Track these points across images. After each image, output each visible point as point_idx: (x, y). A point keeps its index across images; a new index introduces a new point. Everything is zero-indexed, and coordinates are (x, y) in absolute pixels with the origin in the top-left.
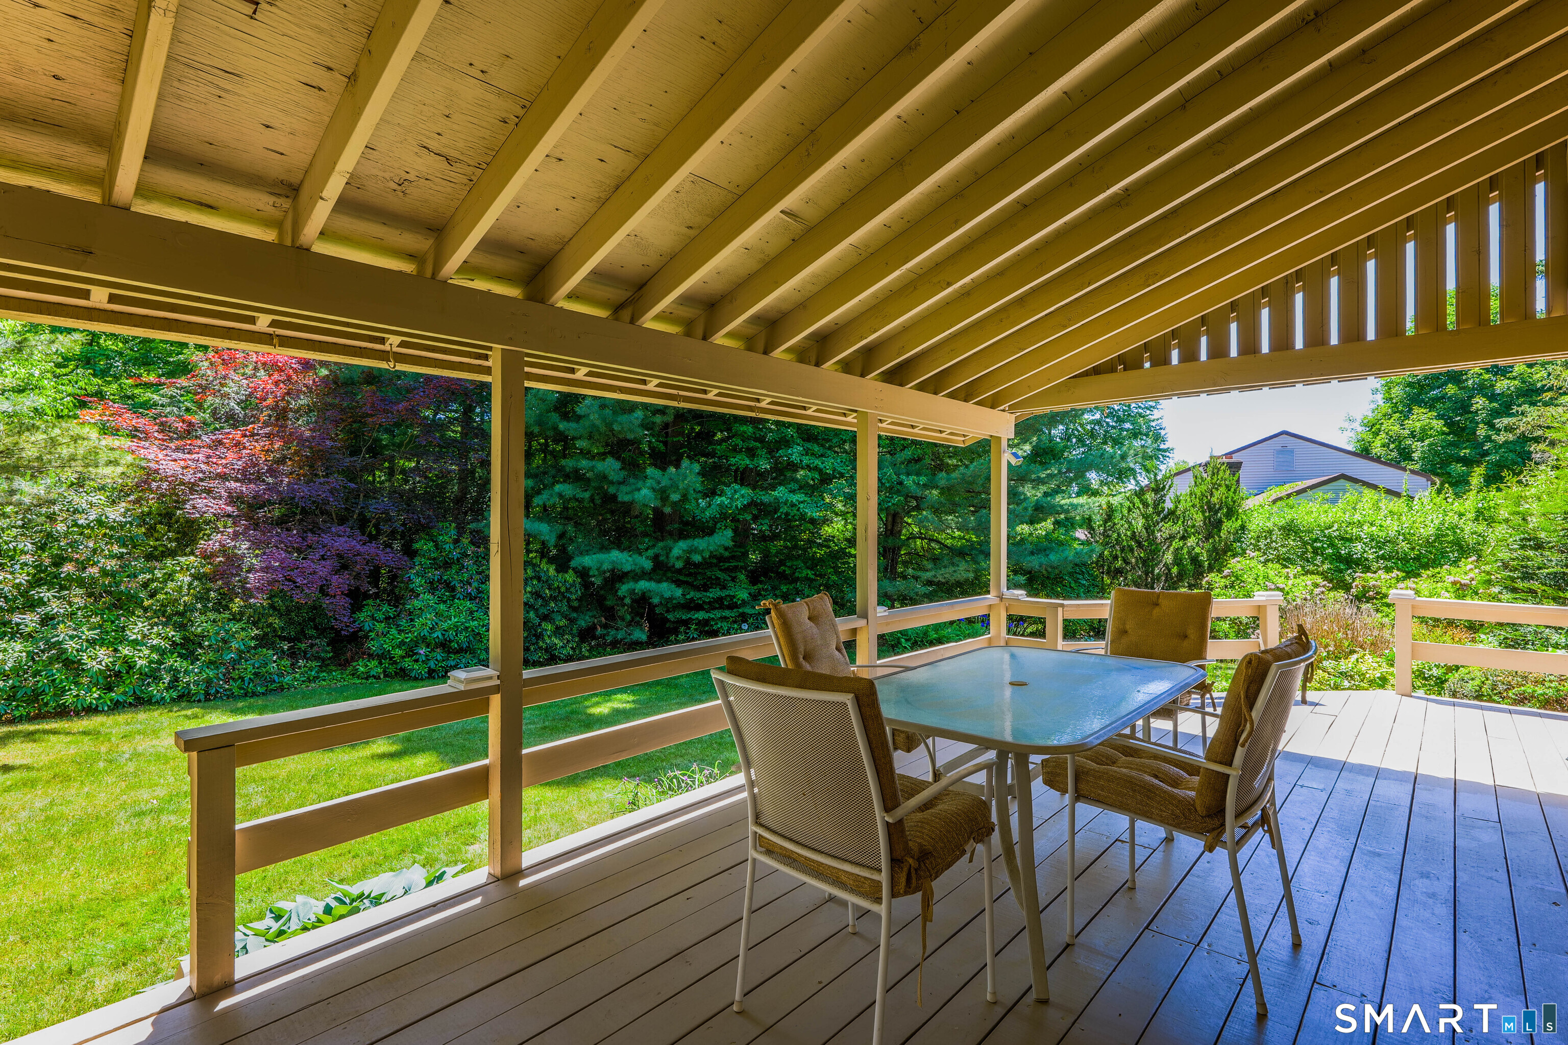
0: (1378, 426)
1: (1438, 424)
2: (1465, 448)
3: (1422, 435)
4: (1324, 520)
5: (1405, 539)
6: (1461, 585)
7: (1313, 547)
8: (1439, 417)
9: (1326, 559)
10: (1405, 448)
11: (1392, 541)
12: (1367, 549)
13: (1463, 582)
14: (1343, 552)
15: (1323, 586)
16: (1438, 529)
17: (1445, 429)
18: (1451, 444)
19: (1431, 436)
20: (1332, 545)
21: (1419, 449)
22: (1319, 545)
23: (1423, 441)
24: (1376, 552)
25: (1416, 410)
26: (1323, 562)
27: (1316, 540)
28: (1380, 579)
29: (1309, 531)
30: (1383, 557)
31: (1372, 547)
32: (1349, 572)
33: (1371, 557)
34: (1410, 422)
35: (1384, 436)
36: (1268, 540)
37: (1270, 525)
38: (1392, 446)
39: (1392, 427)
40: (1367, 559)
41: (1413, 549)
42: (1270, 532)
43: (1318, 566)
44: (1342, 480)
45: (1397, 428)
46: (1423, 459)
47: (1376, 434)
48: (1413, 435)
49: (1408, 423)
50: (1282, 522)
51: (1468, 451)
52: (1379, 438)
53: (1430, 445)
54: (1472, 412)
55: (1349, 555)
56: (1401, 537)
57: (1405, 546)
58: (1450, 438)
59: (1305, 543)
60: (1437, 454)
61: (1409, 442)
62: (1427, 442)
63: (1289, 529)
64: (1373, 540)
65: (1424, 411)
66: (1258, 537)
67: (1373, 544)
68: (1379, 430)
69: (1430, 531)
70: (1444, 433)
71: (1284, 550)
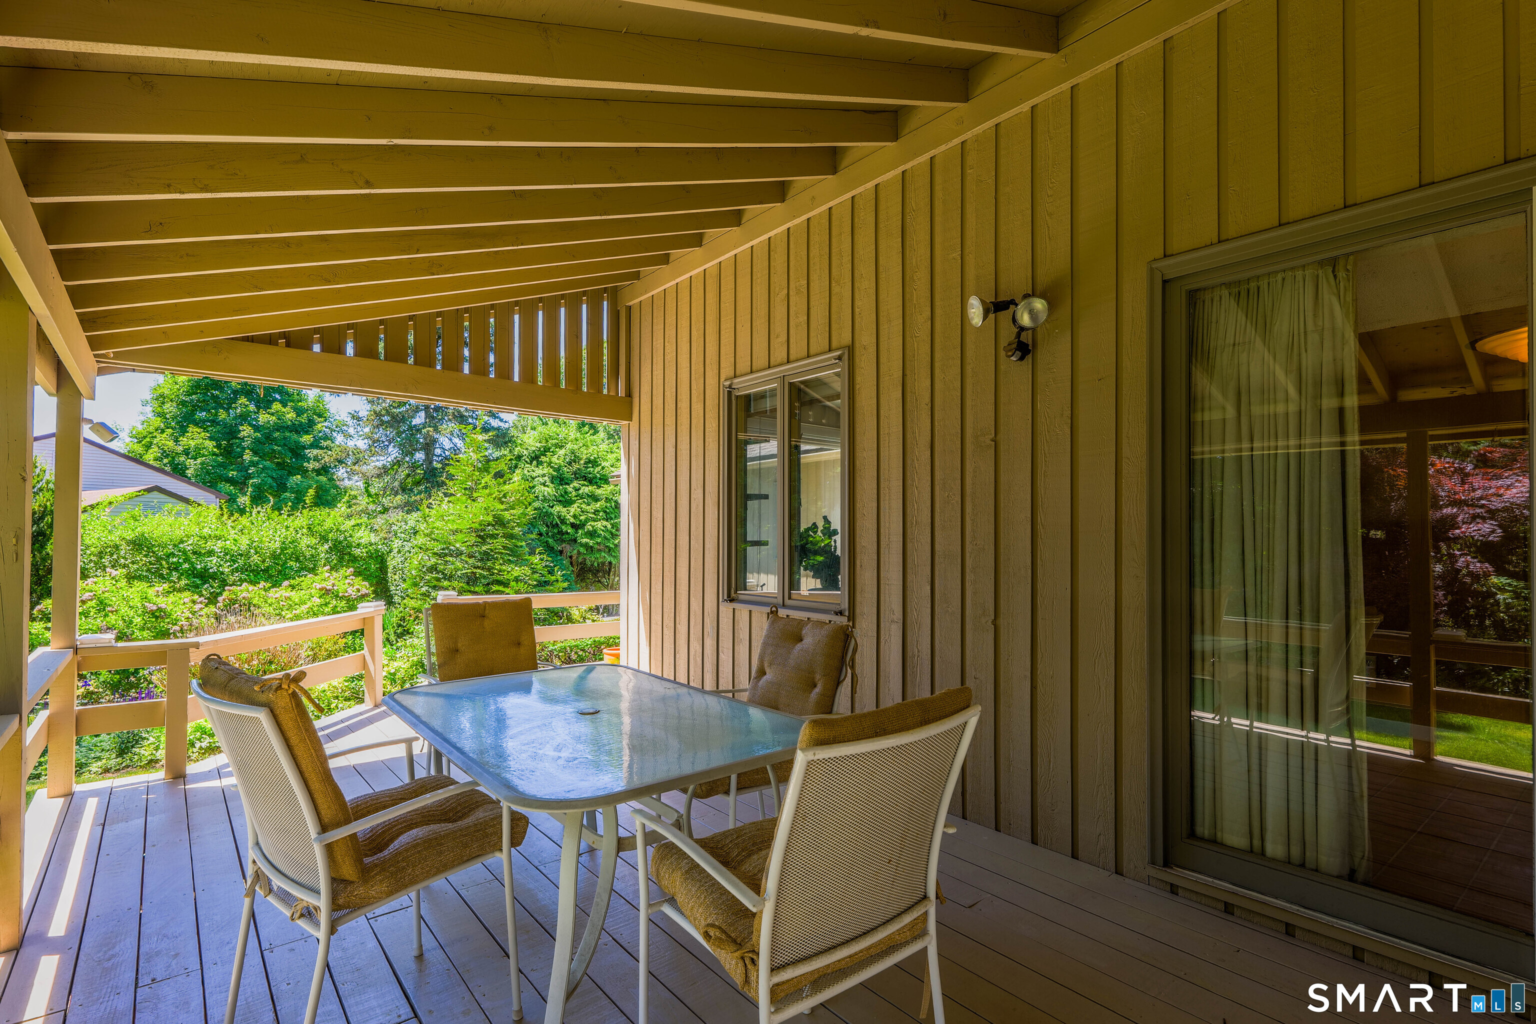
0: (148, 439)
1: (210, 444)
2: (232, 470)
3: (196, 453)
4: (178, 534)
5: (256, 553)
6: (326, 590)
7: (168, 563)
8: (211, 438)
9: (182, 574)
10: (178, 464)
11: (247, 555)
12: (222, 563)
13: (328, 588)
14: (199, 567)
15: (201, 603)
16: (284, 543)
17: (215, 450)
18: (221, 465)
19: (203, 456)
20: (187, 560)
21: (192, 467)
22: (175, 560)
23: (195, 459)
24: (231, 566)
25: (192, 429)
26: (179, 579)
27: (173, 555)
28: (245, 591)
29: (163, 546)
30: (237, 570)
31: (226, 561)
32: (205, 586)
33: (227, 570)
34: (185, 439)
35: (156, 449)
36: (115, 557)
37: (114, 538)
38: (166, 461)
39: (165, 440)
40: (222, 573)
41: (264, 561)
42: (117, 547)
43: (175, 582)
44: (155, 492)
45: (171, 444)
46: (196, 477)
47: (148, 447)
48: (186, 452)
49: (184, 440)
50: (130, 536)
51: (235, 473)
52: (151, 451)
53: (202, 464)
54: (239, 438)
55: (206, 569)
56: (252, 551)
57: (256, 558)
58: (220, 459)
59: (159, 559)
60: (208, 473)
61: (182, 459)
62: (199, 461)
63: (139, 544)
64: (226, 554)
65: (198, 431)
66: (101, 552)
67: (228, 557)
68: (151, 443)
69: (276, 545)
70: (214, 454)
71: (135, 566)
